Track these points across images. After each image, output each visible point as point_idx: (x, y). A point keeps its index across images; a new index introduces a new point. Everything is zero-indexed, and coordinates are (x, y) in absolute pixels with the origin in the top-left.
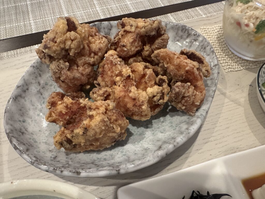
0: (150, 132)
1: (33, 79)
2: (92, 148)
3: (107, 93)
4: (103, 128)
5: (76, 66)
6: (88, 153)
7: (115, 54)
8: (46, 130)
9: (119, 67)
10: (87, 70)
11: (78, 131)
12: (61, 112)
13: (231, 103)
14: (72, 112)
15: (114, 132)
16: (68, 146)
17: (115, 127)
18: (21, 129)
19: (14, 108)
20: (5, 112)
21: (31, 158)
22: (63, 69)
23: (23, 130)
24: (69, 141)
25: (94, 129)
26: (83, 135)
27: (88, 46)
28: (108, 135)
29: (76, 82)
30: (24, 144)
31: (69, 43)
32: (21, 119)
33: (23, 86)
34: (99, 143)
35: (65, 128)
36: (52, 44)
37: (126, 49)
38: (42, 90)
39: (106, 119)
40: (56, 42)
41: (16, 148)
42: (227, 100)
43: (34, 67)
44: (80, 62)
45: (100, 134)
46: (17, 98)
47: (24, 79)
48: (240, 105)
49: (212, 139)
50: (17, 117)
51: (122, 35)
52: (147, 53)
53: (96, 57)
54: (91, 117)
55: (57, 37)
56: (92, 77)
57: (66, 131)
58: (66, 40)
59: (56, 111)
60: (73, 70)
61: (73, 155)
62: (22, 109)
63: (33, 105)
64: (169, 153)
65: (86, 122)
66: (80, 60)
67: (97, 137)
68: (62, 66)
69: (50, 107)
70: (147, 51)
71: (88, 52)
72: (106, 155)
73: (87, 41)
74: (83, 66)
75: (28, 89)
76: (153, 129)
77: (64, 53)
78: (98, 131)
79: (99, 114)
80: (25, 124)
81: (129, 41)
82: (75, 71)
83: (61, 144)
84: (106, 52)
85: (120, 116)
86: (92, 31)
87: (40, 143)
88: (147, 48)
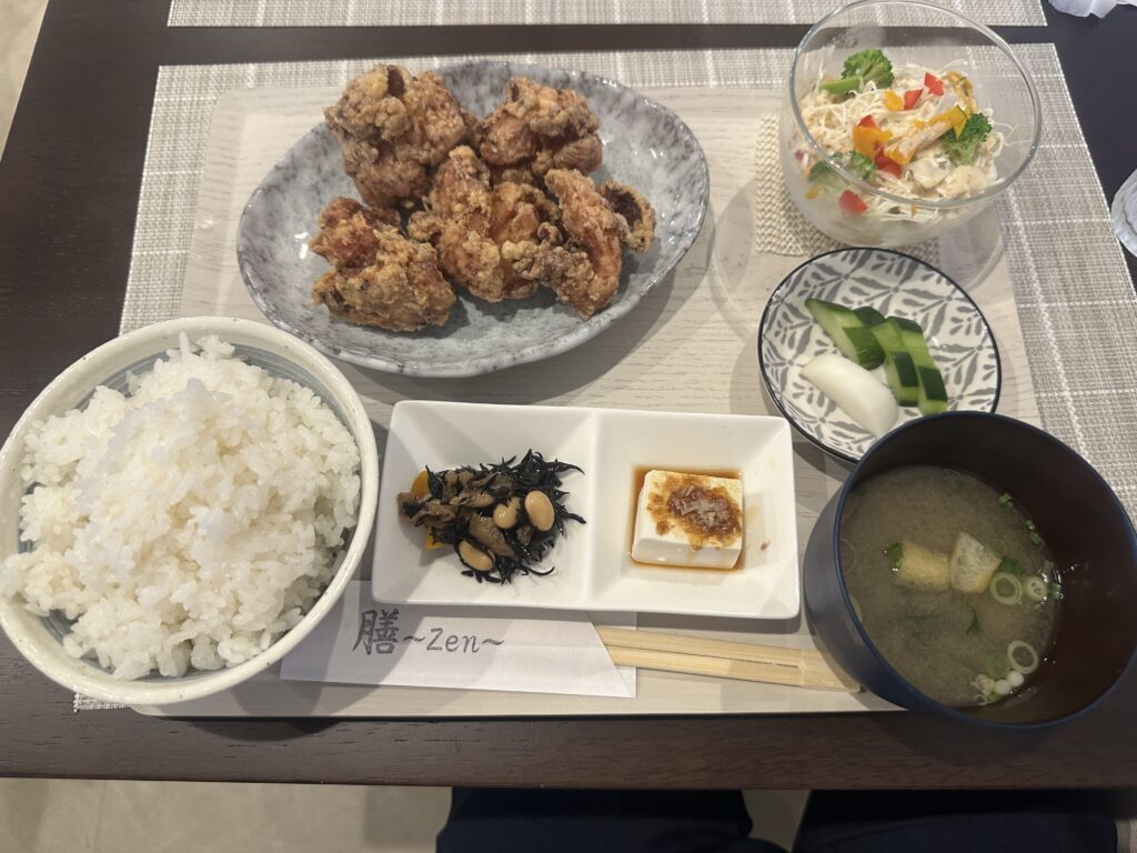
0: (500, 329)
1: (309, 158)
2: (374, 321)
3: (435, 229)
4: (396, 289)
5: (392, 157)
6: (371, 331)
7: (466, 157)
8: (308, 268)
9: (465, 186)
10: (410, 172)
11: (355, 282)
12: (340, 240)
13: (725, 325)
14: (361, 246)
15: (415, 302)
16: (334, 303)
17: (416, 292)
18: (263, 251)
19: (260, 209)
20: (244, 213)
21: (268, 305)
22: (365, 159)
23: (267, 255)
24: (338, 297)
25: (379, 286)
26: (359, 291)
27: (422, 128)
28: (405, 304)
29: (384, 190)
30: (263, 280)
31: (382, 117)
32: (268, 233)
33: (287, 168)
34: (388, 316)
35: (340, 271)
36: (351, 112)
37: (495, 150)
38: (321, 185)
39: (403, 275)
40: (359, 111)
41: (247, 282)
42: (718, 316)
43: (317, 133)
44: (401, 152)
45: (390, 299)
46: (270, 190)
47: (293, 156)
48: (741, 335)
49: (635, 385)
50: (262, 226)
51: (498, 119)
52: (542, 167)
53: (433, 151)
54: (381, 264)
55: (363, 102)
56: (421, 187)
57: (338, 278)
58: (378, 111)
59: (332, 235)
60: (384, 165)
61: (342, 326)
62: (275, 214)
63: (296, 211)
64: (498, 368)
65: (368, 270)
66: (401, 150)
67: (385, 301)
68: (364, 153)
69: (323, 225)
70: (542, 163)
71: (418, 138)
72: (401, 344)
73: (421, 118)
74: (404, 162)
75: (294, 177)
76: (511, 325)
77: (371, 131)
78: (386, 291)
79: (394, 262)
80: (272, 244)
81: (505, 135)
82: (388, 168)
83: (323, 297)
84: (453, 148)
85: (435, 279)
86: (437, 99)
87: (291, 286)
88: (542, 157)
